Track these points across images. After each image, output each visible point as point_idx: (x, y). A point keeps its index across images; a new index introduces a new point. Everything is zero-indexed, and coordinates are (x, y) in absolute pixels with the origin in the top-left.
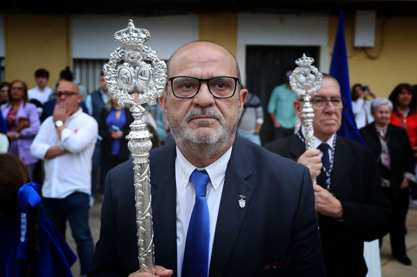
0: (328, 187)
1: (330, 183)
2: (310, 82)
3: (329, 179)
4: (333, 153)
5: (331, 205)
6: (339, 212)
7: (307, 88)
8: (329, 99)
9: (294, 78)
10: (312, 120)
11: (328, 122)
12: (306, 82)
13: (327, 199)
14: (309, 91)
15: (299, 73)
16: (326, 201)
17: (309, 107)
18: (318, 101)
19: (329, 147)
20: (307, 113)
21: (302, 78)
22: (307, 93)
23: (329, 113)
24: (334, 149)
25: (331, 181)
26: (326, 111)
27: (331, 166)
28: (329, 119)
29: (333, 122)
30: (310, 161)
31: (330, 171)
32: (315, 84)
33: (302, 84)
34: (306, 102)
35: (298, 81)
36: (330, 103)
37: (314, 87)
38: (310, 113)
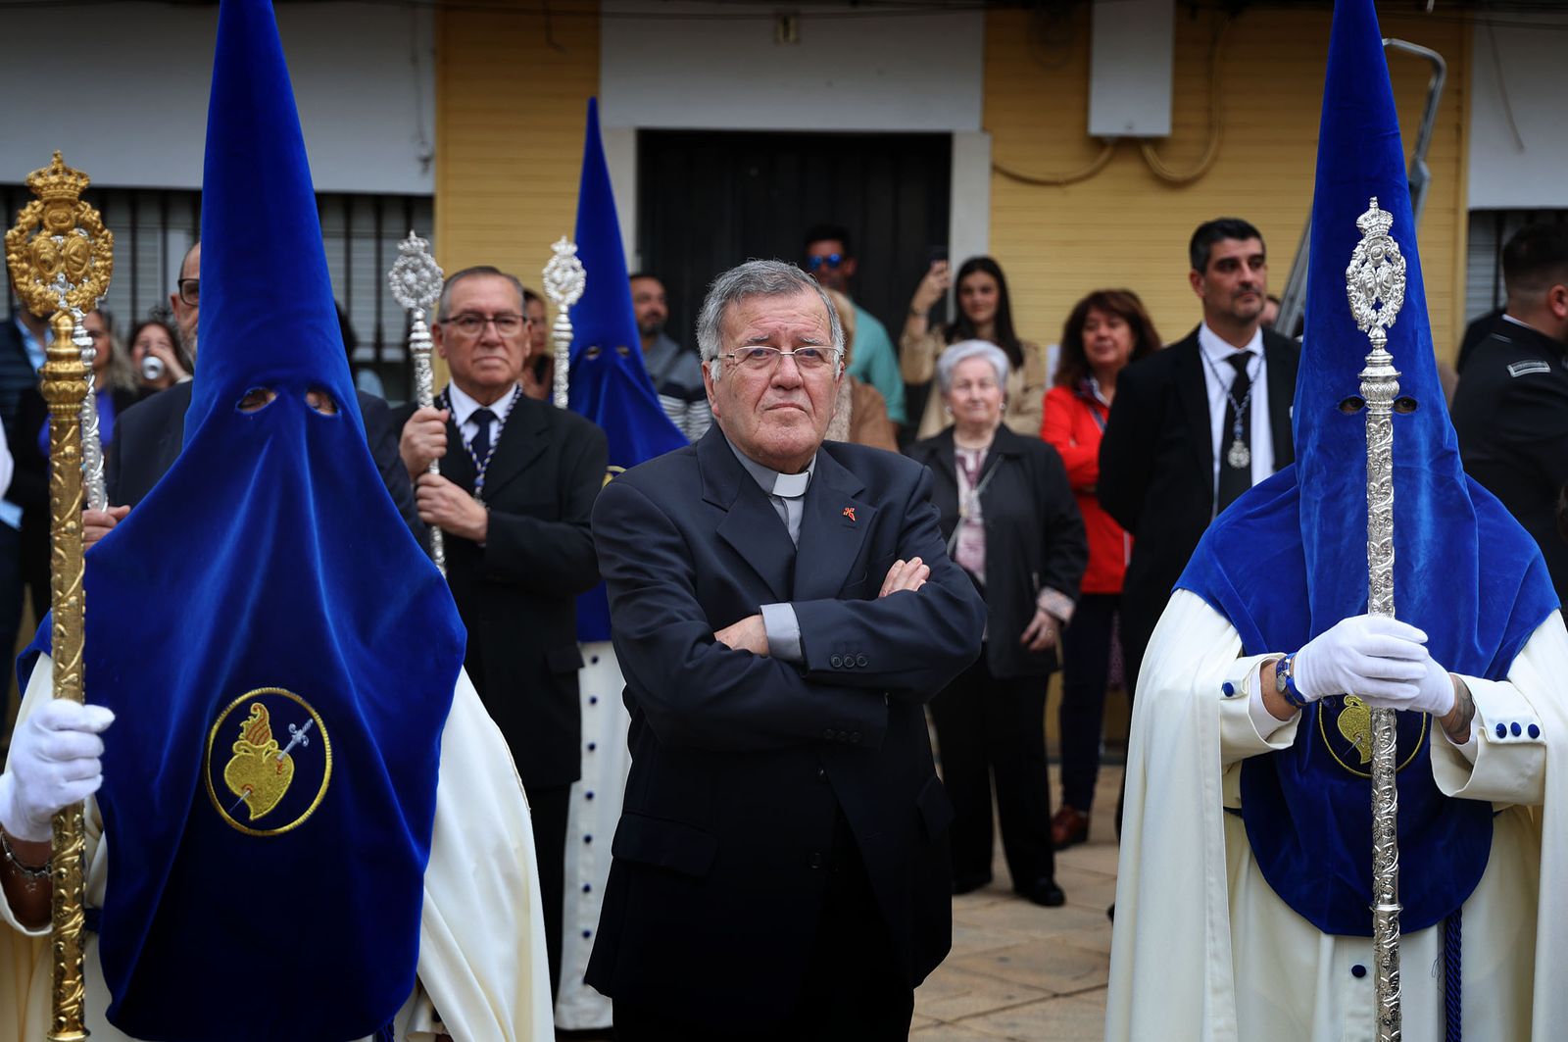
0: (478, 490)
1: (481, 483)
2: (423, 283)
3: (482, 476)
4: (501, 428)
5: (464, 513)
6: (480, 528)
7: (418, 295)
8: (490, 317)
9: (396, 277)
10: (427, 355)
11: (486, 362)
12: (417, 283)
13: (454, 500)
14: (422, 301)
15: (404, 269)
16: (453, 506)
17: (423, 331)
18: (471, 321)
19: (494, 417)
20: (418, 341)
21: (410, 277)
22: (418, 305)
23: (490, 345)
24: (504, 421)
25: (485, 479)
26: (483, 340)
27: (491, 452)
28: (487, 358)
29: (497, 362)
30: (420, 430)
31: (487, 460)
32: (430, 287)
33: (410, 287)
34: (418, 320)
35: (403, 283)
36: (491, 325)
37: (430, 292)
38: (424, 341)
